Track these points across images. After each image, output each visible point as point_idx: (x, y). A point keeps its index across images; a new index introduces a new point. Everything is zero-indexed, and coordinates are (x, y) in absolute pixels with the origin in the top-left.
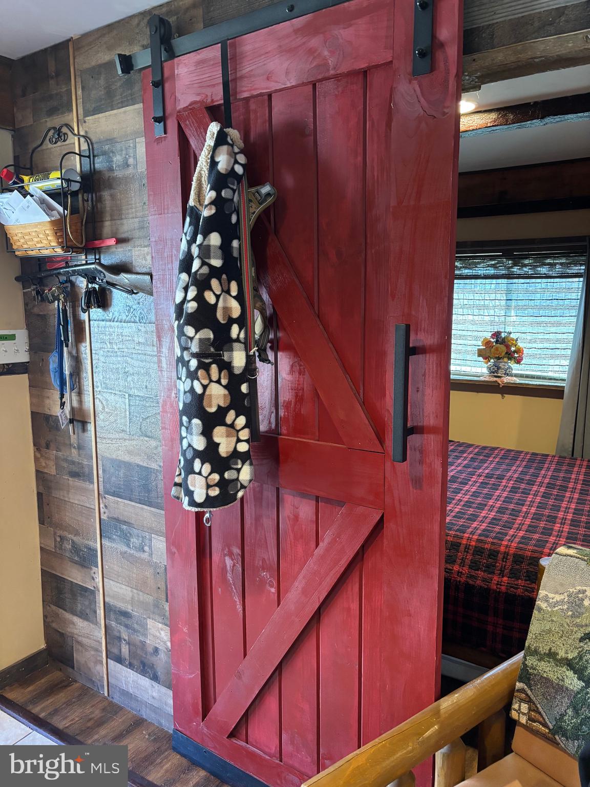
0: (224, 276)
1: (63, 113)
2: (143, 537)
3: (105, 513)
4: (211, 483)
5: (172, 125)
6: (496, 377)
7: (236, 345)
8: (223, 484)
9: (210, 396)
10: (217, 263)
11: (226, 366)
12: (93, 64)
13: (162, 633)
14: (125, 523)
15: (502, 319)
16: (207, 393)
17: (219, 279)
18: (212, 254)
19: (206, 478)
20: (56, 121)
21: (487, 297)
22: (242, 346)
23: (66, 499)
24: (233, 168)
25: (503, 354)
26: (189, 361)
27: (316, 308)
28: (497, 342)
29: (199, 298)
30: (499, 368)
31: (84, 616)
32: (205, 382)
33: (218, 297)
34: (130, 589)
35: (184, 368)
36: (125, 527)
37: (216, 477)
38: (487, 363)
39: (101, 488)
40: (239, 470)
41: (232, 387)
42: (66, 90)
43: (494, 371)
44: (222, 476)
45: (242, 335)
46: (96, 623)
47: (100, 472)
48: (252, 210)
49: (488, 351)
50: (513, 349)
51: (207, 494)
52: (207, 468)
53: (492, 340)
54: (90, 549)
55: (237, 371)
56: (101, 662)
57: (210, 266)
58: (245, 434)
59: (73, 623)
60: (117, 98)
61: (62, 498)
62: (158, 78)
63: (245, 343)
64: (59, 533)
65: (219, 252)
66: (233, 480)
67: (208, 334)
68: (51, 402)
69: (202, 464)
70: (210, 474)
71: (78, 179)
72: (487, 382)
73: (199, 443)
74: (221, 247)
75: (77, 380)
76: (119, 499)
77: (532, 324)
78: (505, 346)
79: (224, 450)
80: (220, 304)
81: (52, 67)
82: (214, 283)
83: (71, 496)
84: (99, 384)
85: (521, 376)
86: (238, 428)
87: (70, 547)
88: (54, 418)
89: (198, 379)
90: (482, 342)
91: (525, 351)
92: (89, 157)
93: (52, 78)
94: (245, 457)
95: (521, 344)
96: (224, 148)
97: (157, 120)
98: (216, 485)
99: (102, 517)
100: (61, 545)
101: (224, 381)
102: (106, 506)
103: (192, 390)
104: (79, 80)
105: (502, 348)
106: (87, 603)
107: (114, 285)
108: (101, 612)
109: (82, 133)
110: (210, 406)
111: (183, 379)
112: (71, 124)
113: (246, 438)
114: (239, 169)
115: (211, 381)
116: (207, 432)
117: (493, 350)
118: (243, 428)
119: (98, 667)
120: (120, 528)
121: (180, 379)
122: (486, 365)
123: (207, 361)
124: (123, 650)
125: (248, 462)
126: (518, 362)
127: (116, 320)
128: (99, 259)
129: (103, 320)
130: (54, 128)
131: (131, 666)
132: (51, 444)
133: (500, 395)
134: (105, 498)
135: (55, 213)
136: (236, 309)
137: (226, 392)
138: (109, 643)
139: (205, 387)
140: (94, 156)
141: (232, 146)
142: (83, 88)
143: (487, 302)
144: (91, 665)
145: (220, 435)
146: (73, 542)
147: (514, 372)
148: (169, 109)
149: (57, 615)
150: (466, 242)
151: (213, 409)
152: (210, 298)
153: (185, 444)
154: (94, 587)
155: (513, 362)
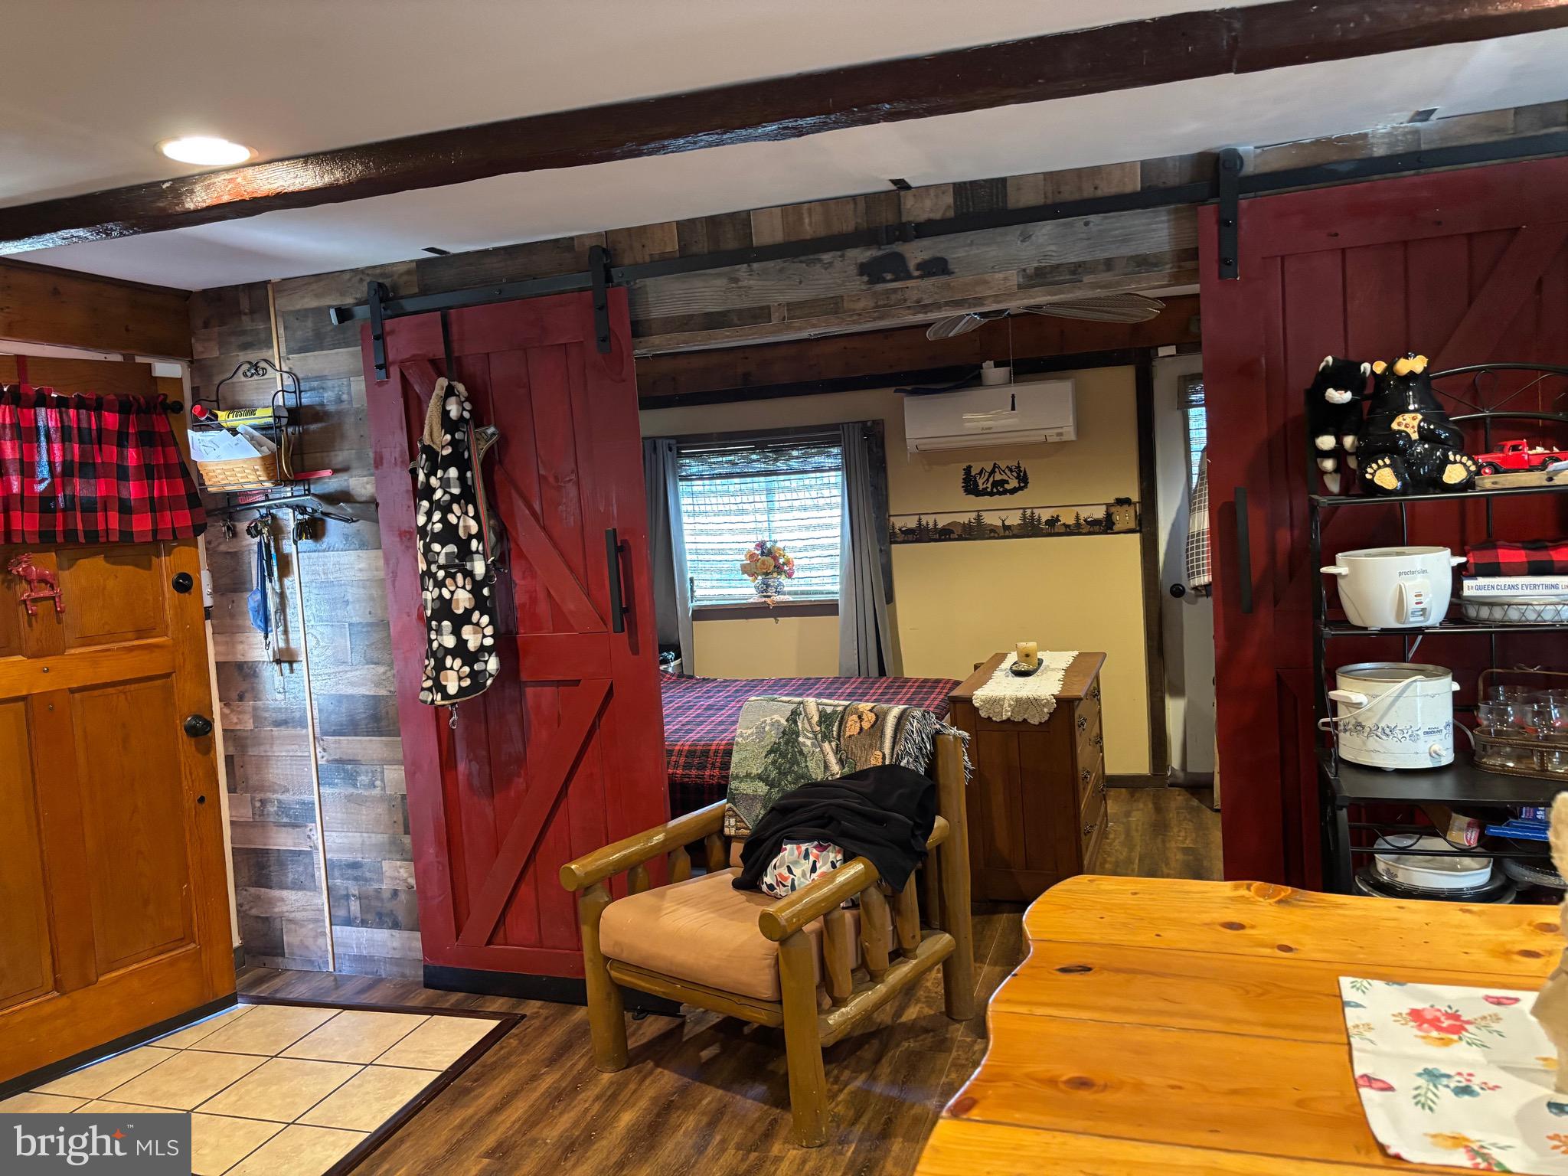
0: (462, 501)
1: (260, 349)
2: (372, 771)
3: (323, 757)
4: (462, 675)
5: (395, 372)
6: (765, 596)
7: (476, 556)
8: (473, 674)
9: (457, 600)
10: (456, 491)
11: (469, 574)
12: (298, 307)
13: (402, 870)
14: (350, 762)
15: (766, 525)
16: (455, 597)
17: (459, 504)
18: (452, 485)
19: (458, 671)
20: (253, 356)
21: (745, 499)
22: (482, 556)
23: (269, 754)
24: (462, 414)
25: (772, 568)
26: (436, 573)
27: (541, 522)
28: (763, 554)
29: (443, 520)
30: (768, 586)
31: (298, 886)
32: (452, 588)
33: (459, 518)
34: (359, 834)
35: (431, 580)
36: (349, 767)
37: (467, 669)
38: (754, 581)
39: (317, 729)
40: (486, 662)
41: (476, 591)
42: (265, 328)
43: (764, 589)
44: (472, 668)
45: (481, 548)
46: (315, 889)
47: (316, 712)
48: (480, 447)
49: (753, 564)
50: (781, 561)
51: (459, 685)
52: (458, 663)
53: (756, 552)
54: (304, 803)
55: (479, 578)
56: (324, 934)
57: (451, 494)
58: (489, 631)
59: (282, 900)
60: (328, 340)
61: (263, 754)
62: (379, 332)
63: (483, 554)
64: (259, 796)
65: (457, 482)
66: (482, 671)
67: (452, 548)
68: (246, 647)
69: (453, 660)
70: (461, 668)
71: (286, 414)
72: (756, 603)
73: (449, 641)
74: (459, 478)
75: (282, 617)
76: (341, 738)
77: (800, 528)
78: (772, 558)
79: (472, 646)
80: (461, 524)
81: (245, 304)
82: (455, 507)
83: (275, 748)
84: (311, 618)
85: (796, 593)
86: (483, 626)
87: (276, 809)
88: (250, 664)
89: (446, 587)
90: (746, 555)
91: (796, 562)
92: (295, 392)
93: (245, 314)
94: (489, 650)
95: (790, 555)
96: (453, 399)
97: (380, 367)
98: (467, 676)
99: (319, 763)
100: (263, 811)
101: (468, 587)
102: (324, 750)
103: (441, 595)
104: (280, 320)
105: (770, 561)
106: (301, 869)
107: (327, 515)
108: (321, 874)
109: (285, 369)
110: (458, 609)
111: (431, 589)
112: (271, 360)
113: (491, 634)
114: (466, 415)
115: (457, 587)
116: (456, 632)
117: (758, 564)
118: (487, 626)
119: (320, 941)
120: (343, 769)
121: (428, 590)
122: (753, 584)
123: (453, 571)
124: (352, 908)
125: (494, 654)
126: (790, 576)
127: (331, 548)
128: (309, 490)
129: (315, 551)
130: (250, 363)
131: (364, 923)
132: (246, 695)
133: (772, 620)
134: (323, 740)
135: (265, 449)
136: (474, 528)
137: (471, 596)
138: (334, 906)
139: (452, 593)
140: (300, 392)
141: (459, 396)
142: (285, 328)
143: (745, 506)
144: (309, 942)
145: (467, 632)
146: (280, 802)
147: (786, 589)
148: (391, 357)
149: (258, 897)
150: (712, 434)
151: (460, 611)
152: (452, 518)
153: (435, 645)
154: (311, 847)
155: (783, 576)
